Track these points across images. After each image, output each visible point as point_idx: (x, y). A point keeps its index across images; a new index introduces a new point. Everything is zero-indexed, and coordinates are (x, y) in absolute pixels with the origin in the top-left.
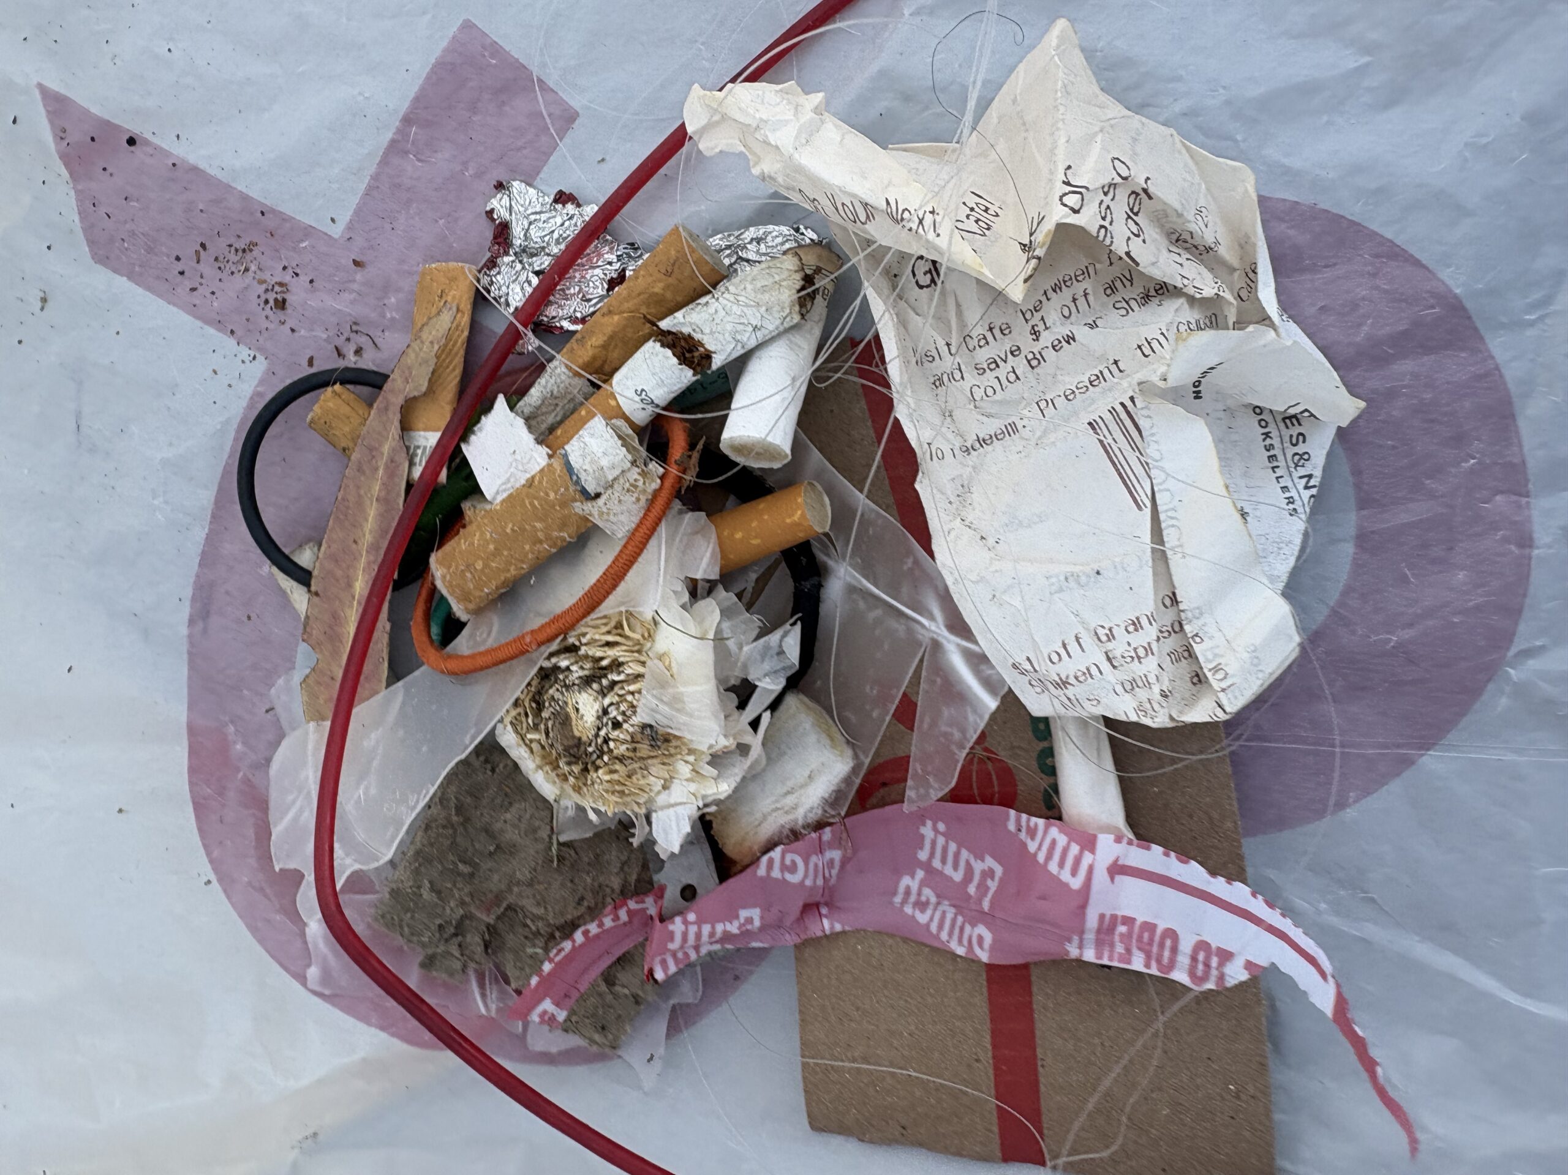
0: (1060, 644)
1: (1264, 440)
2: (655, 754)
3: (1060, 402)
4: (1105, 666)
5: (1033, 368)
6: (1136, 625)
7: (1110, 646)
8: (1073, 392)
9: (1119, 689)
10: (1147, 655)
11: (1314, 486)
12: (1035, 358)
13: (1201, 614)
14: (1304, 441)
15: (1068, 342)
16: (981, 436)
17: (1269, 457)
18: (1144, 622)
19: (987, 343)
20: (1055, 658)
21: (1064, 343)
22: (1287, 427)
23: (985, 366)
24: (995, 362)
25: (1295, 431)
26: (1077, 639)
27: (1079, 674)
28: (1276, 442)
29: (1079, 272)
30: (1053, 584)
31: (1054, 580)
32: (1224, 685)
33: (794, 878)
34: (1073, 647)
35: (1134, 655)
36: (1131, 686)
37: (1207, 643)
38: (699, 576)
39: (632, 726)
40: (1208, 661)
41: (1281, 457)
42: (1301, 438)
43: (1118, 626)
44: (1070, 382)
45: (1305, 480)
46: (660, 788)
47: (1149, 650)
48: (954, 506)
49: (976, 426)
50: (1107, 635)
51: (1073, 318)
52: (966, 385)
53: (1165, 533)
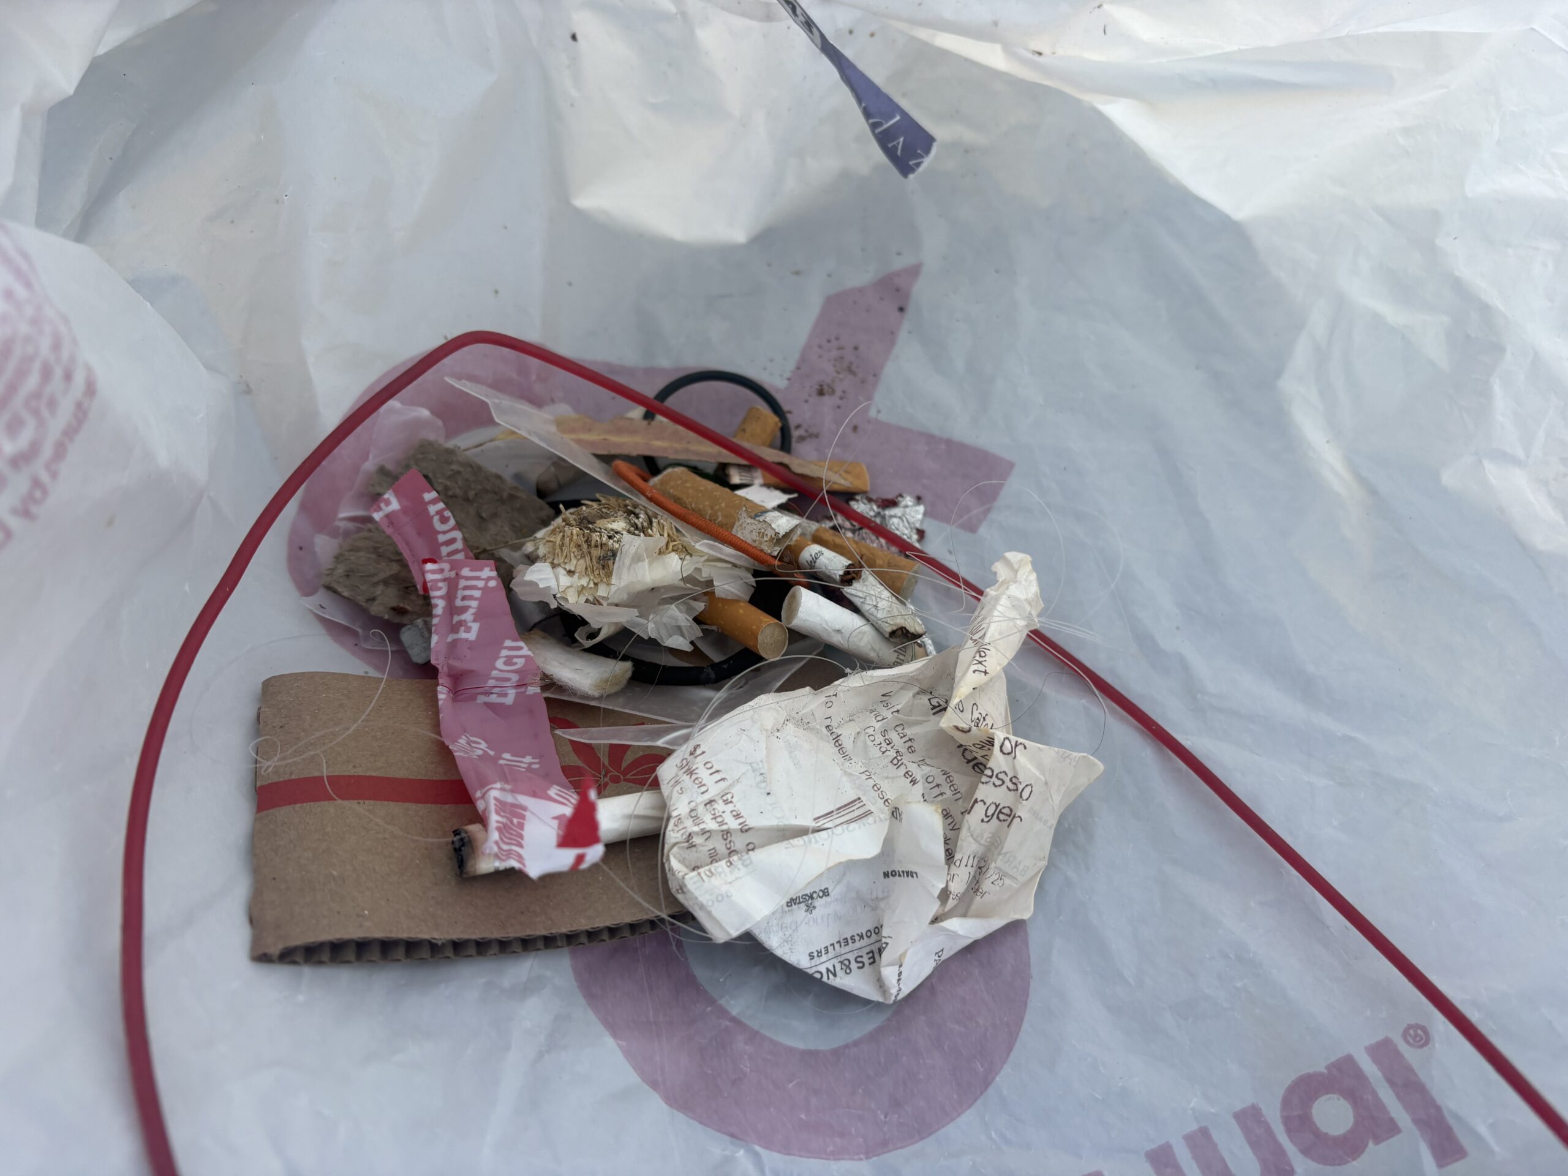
0: (718, 769)
1: (858, 935)
2: (594, 560)
3: (871, 782)
4: (707, 797)
5: (891, 762)
6: (738, 816)
7: (720, 802)
8: (879, 789)
9: (693, 804)
10: (718, 823)
11: (828, 978)
12: (898, 761)
13: (746, 866)
14: (859, 968)
15: (911, 781)
16: (841, 738)
17: (846, 939)
18: (741, 820)
19: (901, 738)
20: (709, 765)
21: (910, 779)
22: (868, 954)
23: (887, 737)
24: (890, 743)
25: (865, 960)
26: (723, 779)
27: (700, 780)
28: (858, 945)
29: (956, 787)
30: (758, 764)
31: (761, 765)
32: (703, 875)
33: (500, 664)
34: (717, 777)
35: (717, 815)
36: (693, 814)
37: (727, 870)
38: (715, 583)
39: (613, 544)
40: (716, 868)
41: (847, 949)
42: (861, 965)
43: (735, 806)
44: (885, 785)
45: (832, 969)
46: (568, 569)
47: (722, 823)
48: (796, 716)
49: (847, 734)
50: (727, 800)
51: (927, 785)
52: (874, 723)
53: (799, 839)
